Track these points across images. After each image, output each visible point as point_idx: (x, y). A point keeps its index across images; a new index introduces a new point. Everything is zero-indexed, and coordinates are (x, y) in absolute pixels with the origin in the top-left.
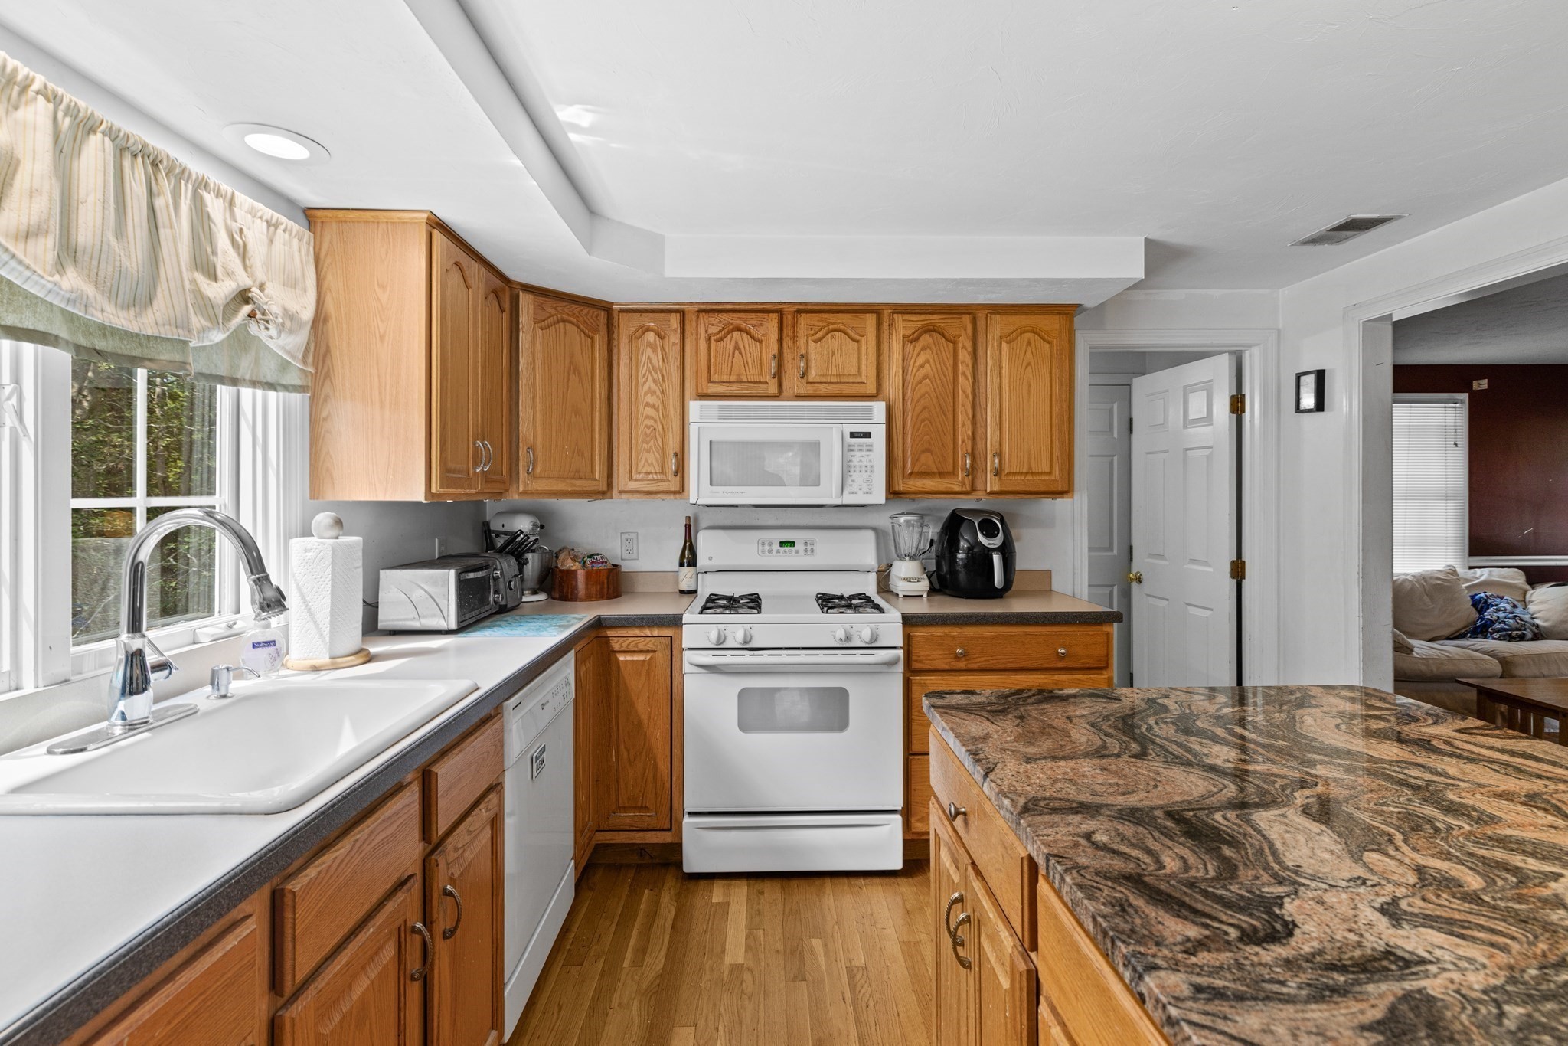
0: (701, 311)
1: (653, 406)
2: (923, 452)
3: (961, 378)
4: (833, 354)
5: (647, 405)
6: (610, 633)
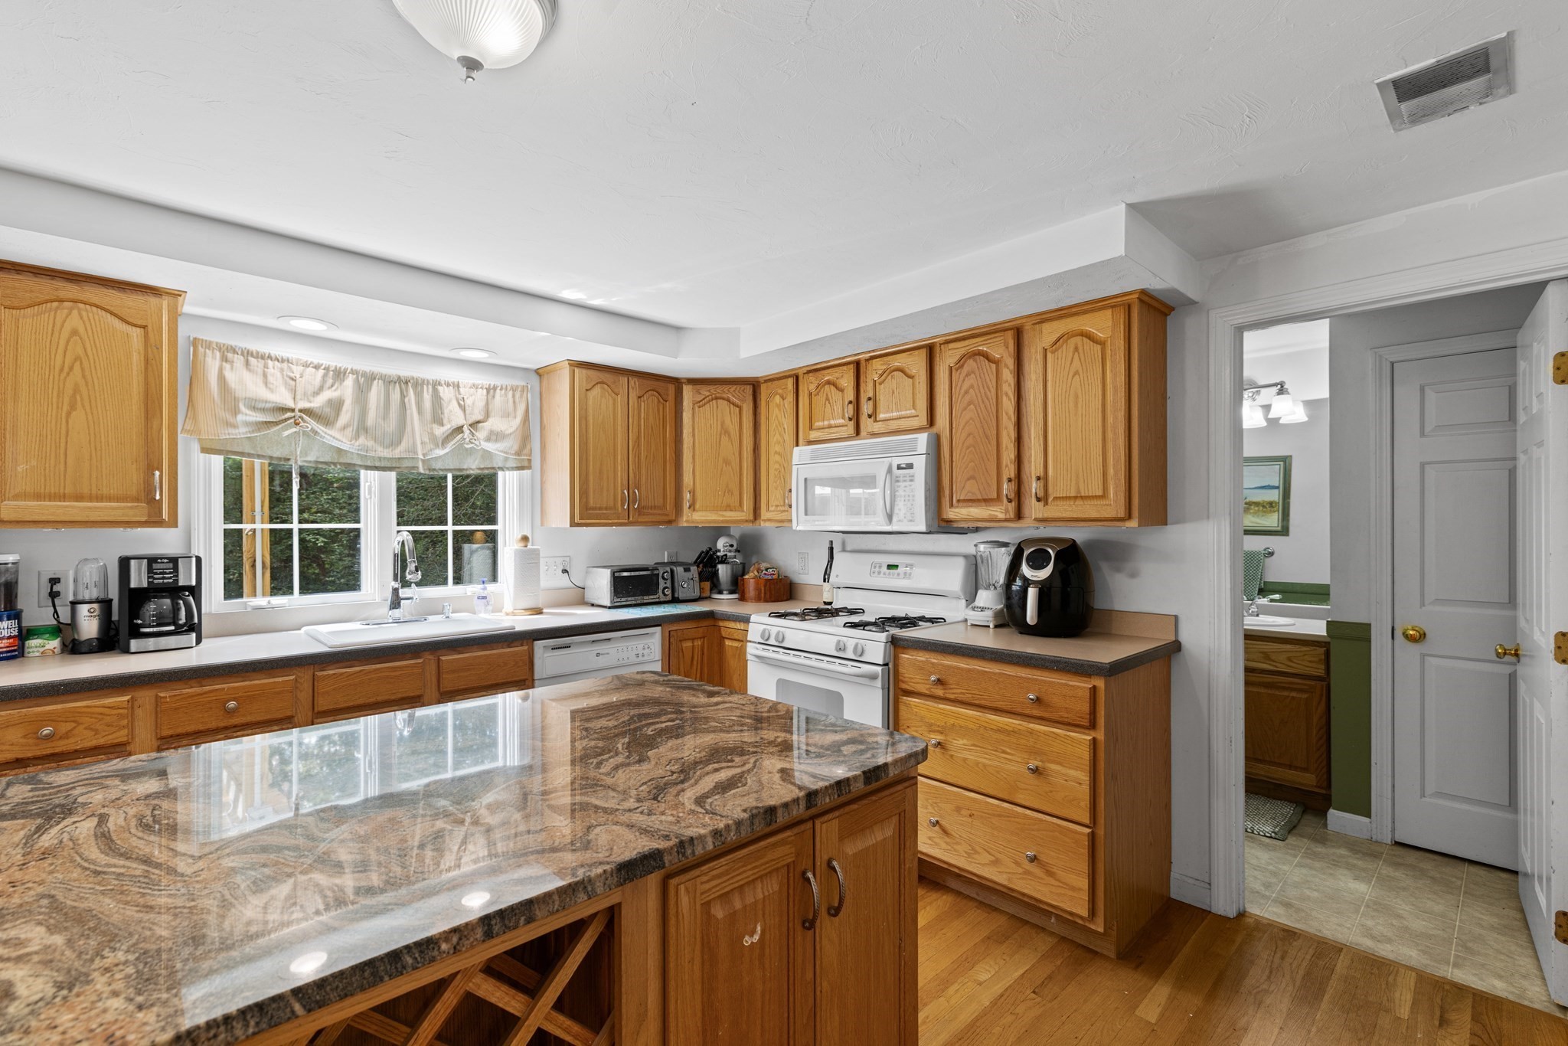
0: (809, 372)
1: (779, 454)
2: (968, 479)
3: (1005, 399)
4: (893, 392)
5: (776, 453)
6: (721, 624)
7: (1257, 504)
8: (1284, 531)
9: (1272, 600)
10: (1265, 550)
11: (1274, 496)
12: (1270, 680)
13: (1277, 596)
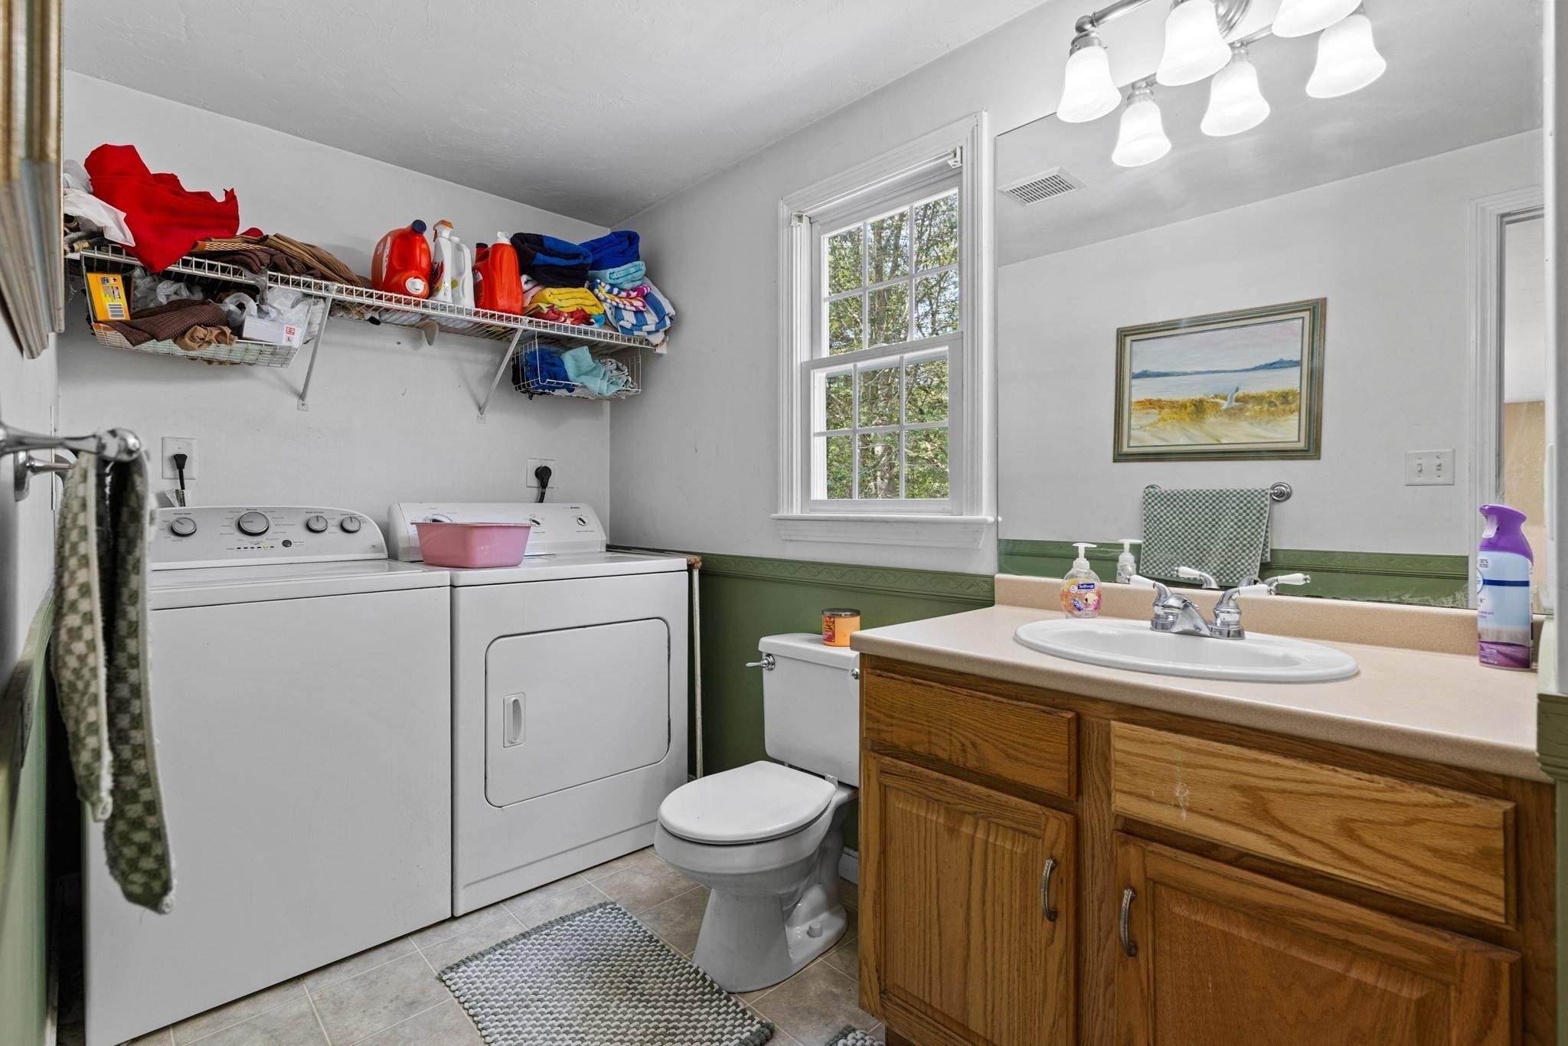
7: (1259, 399)
8: (1311, 450)
9: (1282, 590)
10: (1273, 488)
11: (1291, 380)
12: (1276, 900)
13: (1297, 578)
